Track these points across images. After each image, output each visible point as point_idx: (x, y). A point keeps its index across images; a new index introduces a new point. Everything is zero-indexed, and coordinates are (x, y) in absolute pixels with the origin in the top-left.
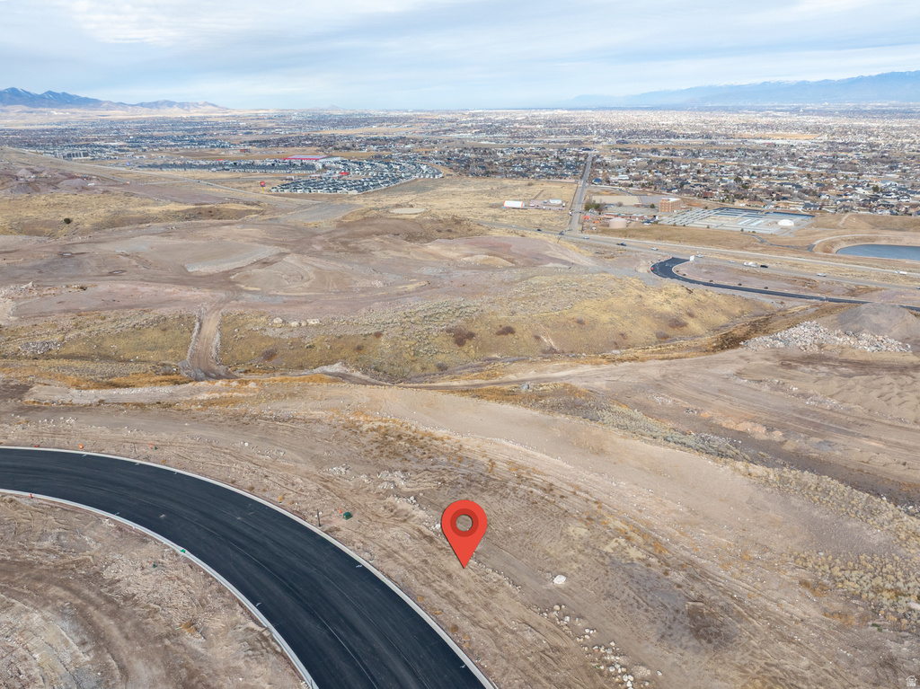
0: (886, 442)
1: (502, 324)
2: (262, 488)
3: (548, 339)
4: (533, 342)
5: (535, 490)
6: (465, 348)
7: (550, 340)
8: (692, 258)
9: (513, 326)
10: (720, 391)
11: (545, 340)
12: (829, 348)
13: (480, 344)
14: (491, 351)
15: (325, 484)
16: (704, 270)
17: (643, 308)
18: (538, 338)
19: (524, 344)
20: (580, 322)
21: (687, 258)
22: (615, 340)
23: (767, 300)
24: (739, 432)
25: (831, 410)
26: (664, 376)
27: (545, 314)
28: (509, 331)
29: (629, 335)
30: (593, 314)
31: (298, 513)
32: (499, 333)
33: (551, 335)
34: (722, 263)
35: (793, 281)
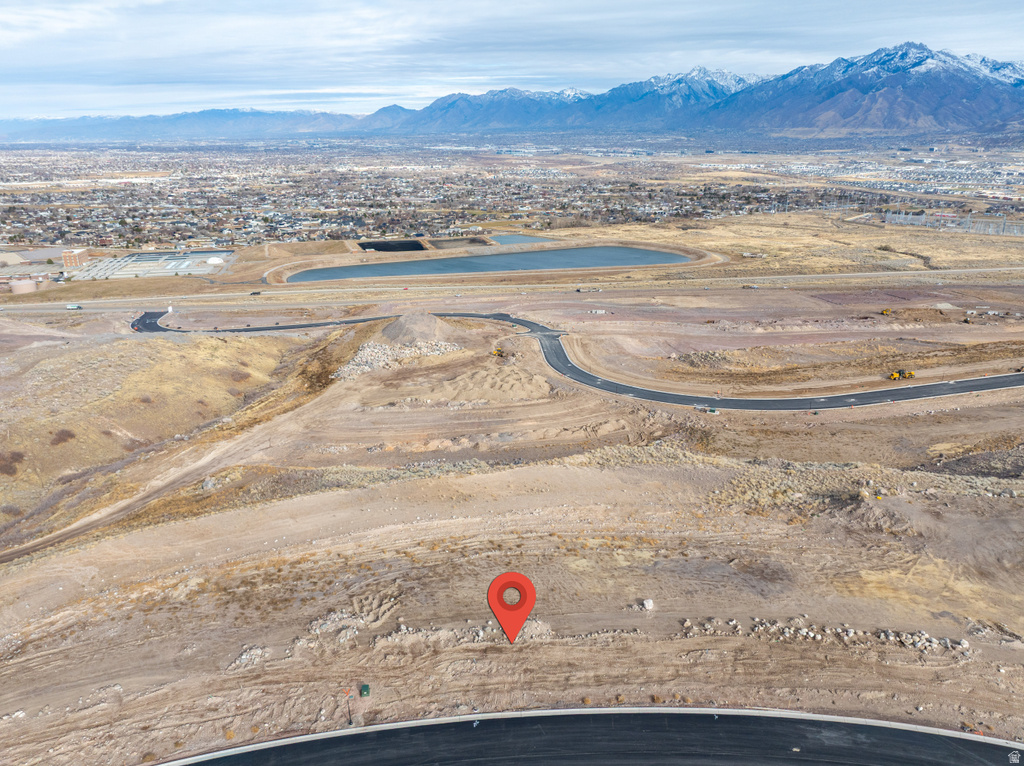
0: (536, 419)
1: (50, 429)
2: (170, 745)
3: (121, 431)
4: (105, 439)
5: (490, 553)
6: (20, 475)
7: (125, 431)
8: (170, 309)
9: (66, 428)
10: (373, 423)
11: (119, 434)
12: (406, 361)
13: (38, 464)
14: (59, 468)
15: (260, 680)
16: (192, 320)
17: (197, 368)
18: (108, 434)
19: (97, 446)
20: (146, 400)
21: (162, 311)
22: (196, 410)
23: (293, 334)
24: (434, 452)
25: (474, 409)
26: (307, 427)
27: (97, 403)
28: (64, 436)
29: (207, 400)
30: (152, 387)
31: (286, 732)
32: (55, 442)
33: (122, 426)
34: (205, 309)
35: (289, 312)
